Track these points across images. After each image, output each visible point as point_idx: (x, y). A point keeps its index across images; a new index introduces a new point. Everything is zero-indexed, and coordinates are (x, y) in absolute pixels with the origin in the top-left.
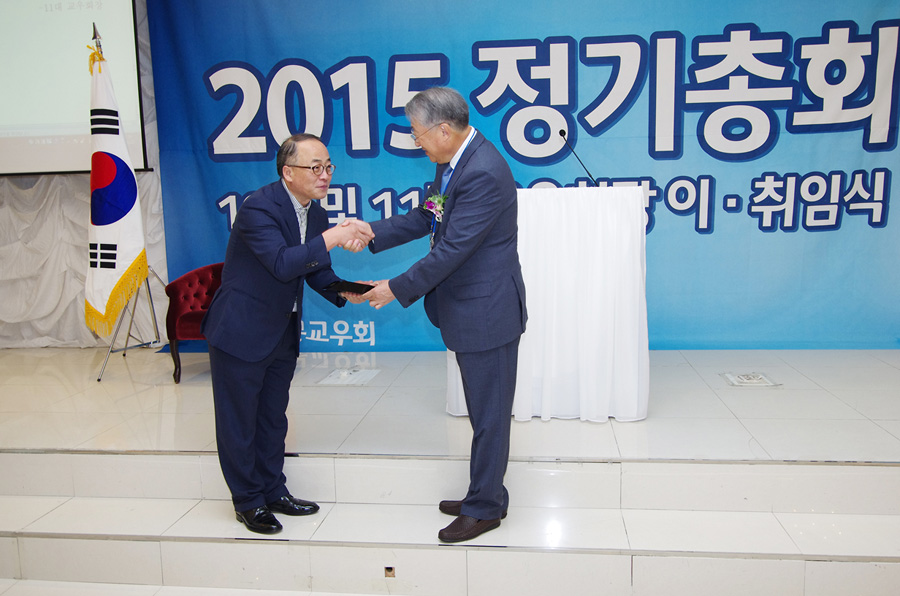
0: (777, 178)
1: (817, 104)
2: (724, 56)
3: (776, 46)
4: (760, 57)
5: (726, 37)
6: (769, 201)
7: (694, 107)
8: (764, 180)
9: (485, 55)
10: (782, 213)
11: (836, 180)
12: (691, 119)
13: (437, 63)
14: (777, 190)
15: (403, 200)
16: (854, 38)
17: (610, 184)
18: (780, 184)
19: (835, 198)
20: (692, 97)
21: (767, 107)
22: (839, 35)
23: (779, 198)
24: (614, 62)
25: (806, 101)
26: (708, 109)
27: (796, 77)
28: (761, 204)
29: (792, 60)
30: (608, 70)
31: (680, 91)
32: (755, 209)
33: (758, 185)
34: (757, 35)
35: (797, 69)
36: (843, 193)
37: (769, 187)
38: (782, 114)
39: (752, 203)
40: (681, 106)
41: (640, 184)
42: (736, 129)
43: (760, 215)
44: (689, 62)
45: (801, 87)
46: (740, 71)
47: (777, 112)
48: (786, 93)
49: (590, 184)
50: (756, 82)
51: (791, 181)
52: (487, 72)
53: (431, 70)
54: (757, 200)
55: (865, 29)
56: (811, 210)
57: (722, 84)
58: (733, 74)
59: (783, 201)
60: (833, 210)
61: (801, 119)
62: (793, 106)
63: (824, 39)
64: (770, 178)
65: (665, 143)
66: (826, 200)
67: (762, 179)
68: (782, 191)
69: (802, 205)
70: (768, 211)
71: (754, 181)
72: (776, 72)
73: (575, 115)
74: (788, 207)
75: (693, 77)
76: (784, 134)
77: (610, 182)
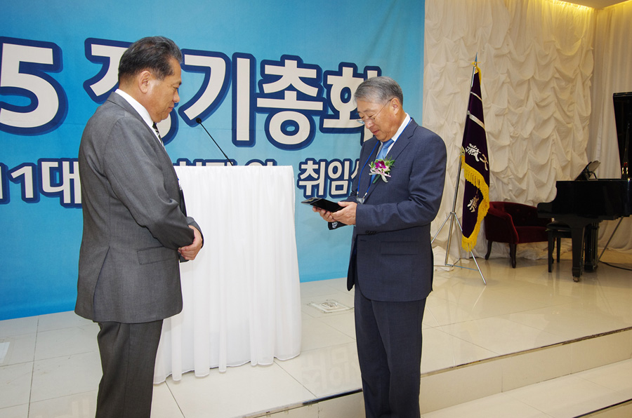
0: (315, 163)
1: (336, 115)
2: (281, 76)
3: (312, 74)
4: (304, 80)
5: (281, 64)
6: (310, 178)
7: (263, 110)
8: (307, 164)
9: (97, 50)
10: (318, 186)
11: (347, 164)
12: (261, 118)
13: (50, 51)
14: (314, 170)
15: (15, 175)
16: (356, 75)
17: (204, 164)
18: (316, 167)
19: (346, 177)
20: (262, 103)
21: (309, 114)
22: (348, 71)
23: (315, 176)
24: (207, 71)
25: (330, 112)
26: (272, 112)
27: (325, 96)
28: (305, 180)
29: (322, 84)
30: (202, 76)
31: (253, 98)
32: (301, 183)
33: (303, 167)
34: (301, 65)
35: (325, 90)
36: (351, 173)
37: (310, 167)
38: (317, 119)
39: (300, 179)
40: (254, 109)
41: (226, 165)
42: (289, 127)
43: (304, 187)
44: (259, 77)
45: (328, 103)
46: (291, 88)
47: (314, 118)
48: (318, 106)
49: (189, 163)
50: (302, 96)
51: (323, 164)
52: (99, 67)
53: (44, 56)
54: (303, 177)
55: (361, 71)
56: (334, 184)
57: (280, 95)
58: (287, 89)
59: (318, 178)
60: (345, 184)
61: (328, 123)
62: (323, 115)
63: (339, 73)
64: (310, 163)
65: (243, 135)
66: (341, 178)
67: (306, 163)
68: (317, 171)
69: (329, 181)
70: (309, 184)
71: (301, 163)
72: (313, 91)
73: (177, 109)
74: (321, 182)
75: (261, 89)
76: (318, 133)
77: (204, 163)
